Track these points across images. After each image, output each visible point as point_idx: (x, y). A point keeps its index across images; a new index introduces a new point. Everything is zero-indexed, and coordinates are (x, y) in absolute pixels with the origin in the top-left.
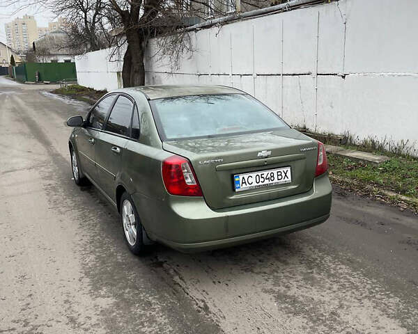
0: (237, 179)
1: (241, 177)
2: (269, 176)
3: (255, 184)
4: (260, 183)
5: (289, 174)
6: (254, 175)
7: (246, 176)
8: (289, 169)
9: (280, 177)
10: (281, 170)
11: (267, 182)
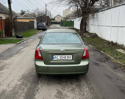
0: (53, 57)
1: (55, 56)
2: (64, 57)
3: (59, 59)
4: (61, 59)
5: (71, 57)
6: (59, 56)
7: (57, 56)
8: (71, 56)
9: (68, 58)
10: (69, 56)
11: (63, 58)
